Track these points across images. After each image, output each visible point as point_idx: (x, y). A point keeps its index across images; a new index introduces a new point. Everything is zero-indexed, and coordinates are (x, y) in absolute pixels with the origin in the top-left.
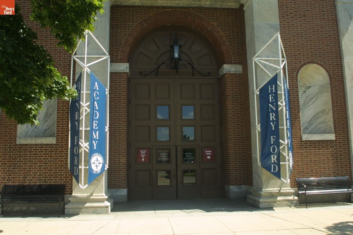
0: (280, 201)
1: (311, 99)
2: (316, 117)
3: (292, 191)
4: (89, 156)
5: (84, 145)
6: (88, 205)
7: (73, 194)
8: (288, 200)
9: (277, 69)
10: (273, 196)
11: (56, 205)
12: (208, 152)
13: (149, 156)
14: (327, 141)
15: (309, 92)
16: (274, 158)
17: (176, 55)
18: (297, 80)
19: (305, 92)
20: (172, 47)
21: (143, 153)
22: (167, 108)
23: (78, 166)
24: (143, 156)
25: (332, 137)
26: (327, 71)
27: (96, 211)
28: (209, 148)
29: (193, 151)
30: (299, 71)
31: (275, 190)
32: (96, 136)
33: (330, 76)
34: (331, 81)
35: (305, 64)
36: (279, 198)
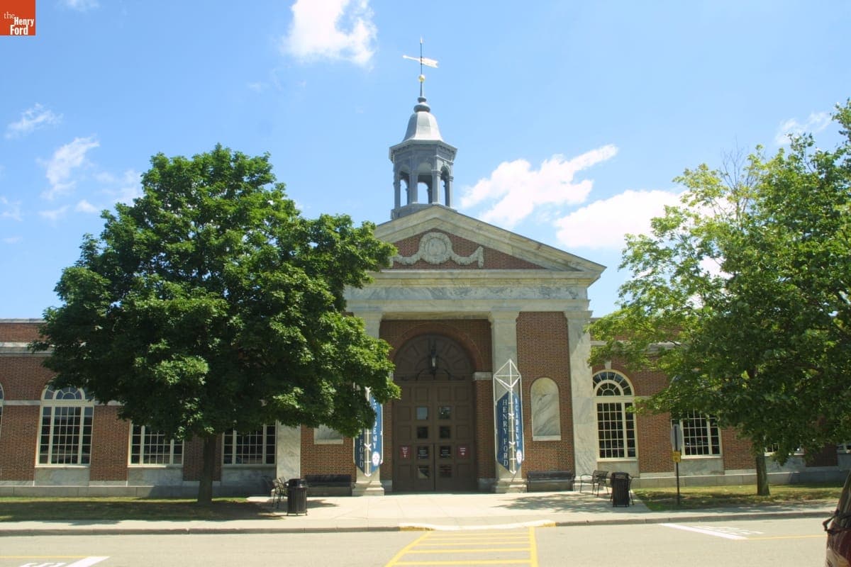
0: (512, 488)
1: (546, 405)
2: (549, 421)
3: (523, 481)
4: (371, 453)
5: (368, 446)
6: (368, 489)
7: (357, 482)
8: (519, 488)
9: (509, 388)
10: (507, 484)
11: (345, 489)
12: (463, 449)
13: (410, 452)
14: (554, 442)
15: (544, 399)
16: (505, 456)
17: (434, 364)
18: (530, 392)
19: (541, 399)
20: (430, 358)
21: (405, 450)
22: (426, 409)
23: (364, 461)
24: (405, 453)
25: (558, 438)
26: (557, 384)
27: (374, 493)
28: (463, 446)
29: (449, 448)
30: (532, 384)
31: (509, 480)
32: (375, 439)
33: (558, 387)
34: (560, 392)
35: (538, 378)
36: (511, 486)
